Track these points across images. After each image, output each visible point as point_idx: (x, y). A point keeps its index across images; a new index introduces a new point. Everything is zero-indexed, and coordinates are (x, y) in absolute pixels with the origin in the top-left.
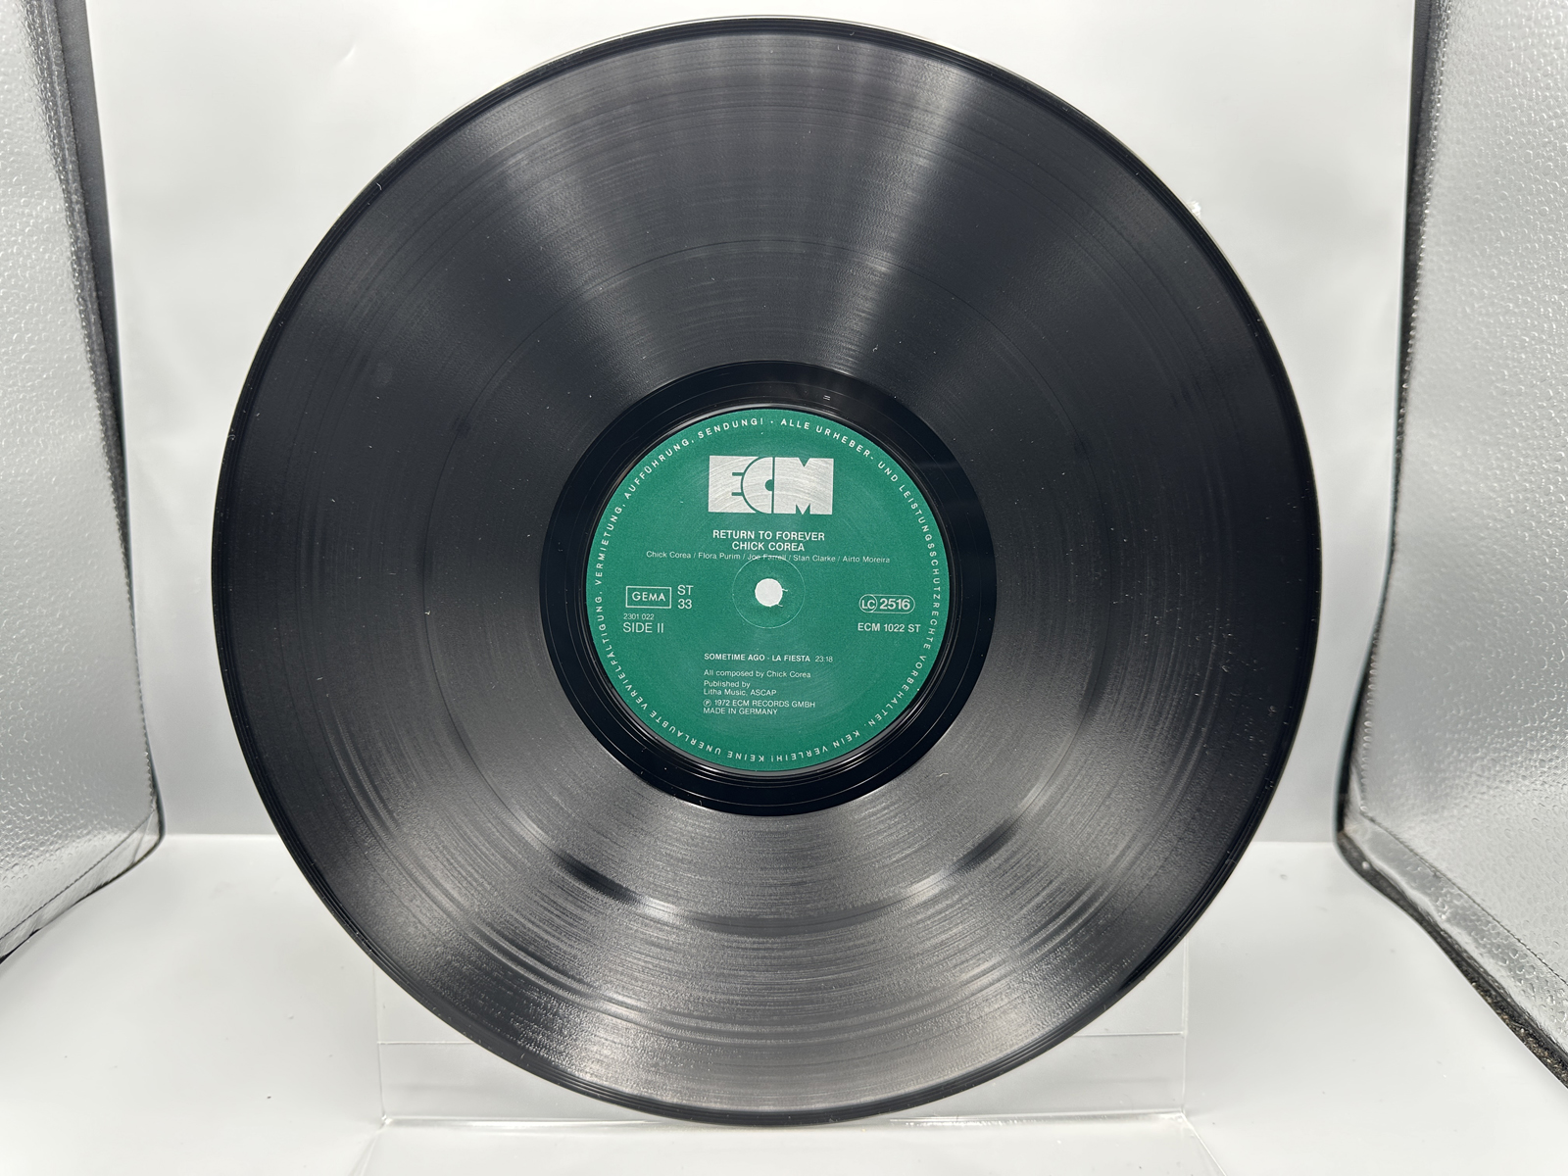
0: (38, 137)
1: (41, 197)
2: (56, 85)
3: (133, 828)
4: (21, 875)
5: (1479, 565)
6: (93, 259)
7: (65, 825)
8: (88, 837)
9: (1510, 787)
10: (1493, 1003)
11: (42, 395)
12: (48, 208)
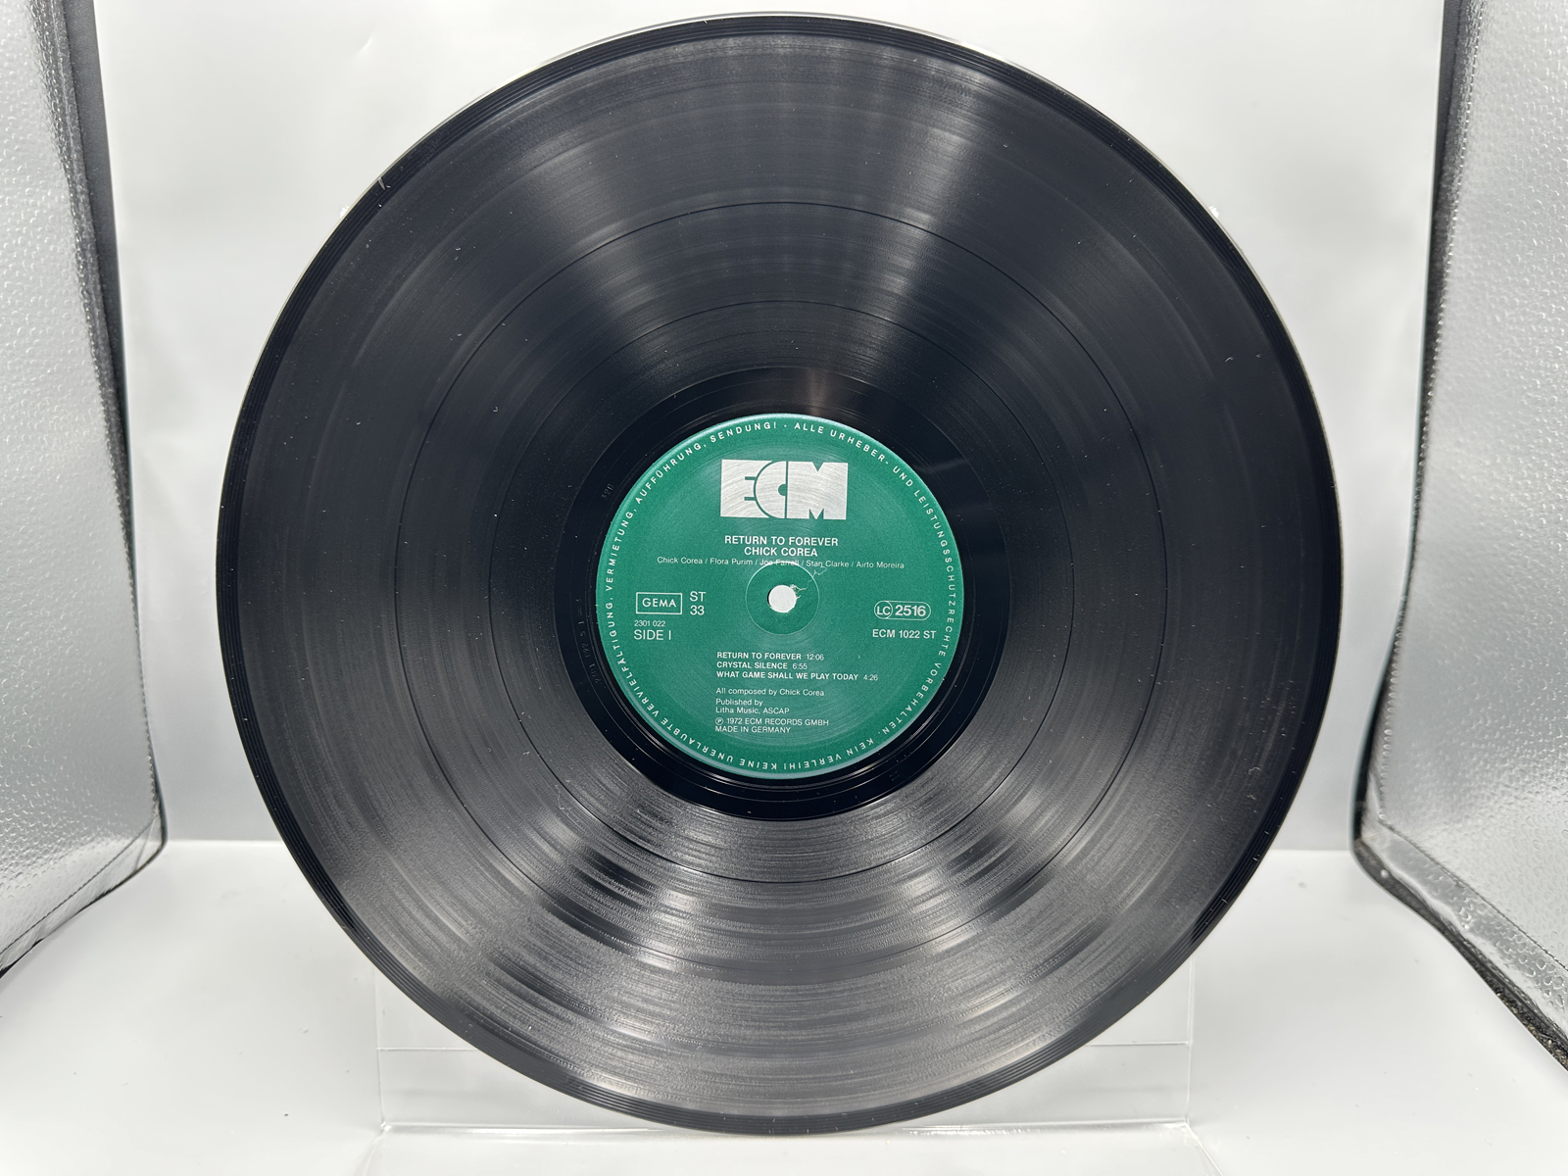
0: (43, 124)
1: (45, 187)
2: (61, 72)
3: (135, 834)
4: (25, 884)
5: (1509, 575)
6: (98, 251)
7: (69, 832)
8: (92, 844)
9: (1539, 797)
10: (1519, 1013)
11: (46, 390)
12: (53, 198)
